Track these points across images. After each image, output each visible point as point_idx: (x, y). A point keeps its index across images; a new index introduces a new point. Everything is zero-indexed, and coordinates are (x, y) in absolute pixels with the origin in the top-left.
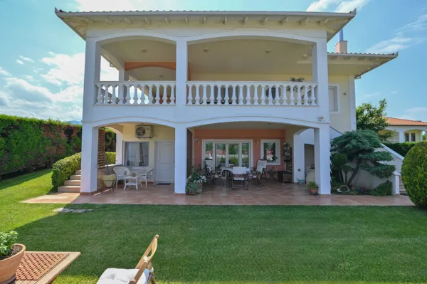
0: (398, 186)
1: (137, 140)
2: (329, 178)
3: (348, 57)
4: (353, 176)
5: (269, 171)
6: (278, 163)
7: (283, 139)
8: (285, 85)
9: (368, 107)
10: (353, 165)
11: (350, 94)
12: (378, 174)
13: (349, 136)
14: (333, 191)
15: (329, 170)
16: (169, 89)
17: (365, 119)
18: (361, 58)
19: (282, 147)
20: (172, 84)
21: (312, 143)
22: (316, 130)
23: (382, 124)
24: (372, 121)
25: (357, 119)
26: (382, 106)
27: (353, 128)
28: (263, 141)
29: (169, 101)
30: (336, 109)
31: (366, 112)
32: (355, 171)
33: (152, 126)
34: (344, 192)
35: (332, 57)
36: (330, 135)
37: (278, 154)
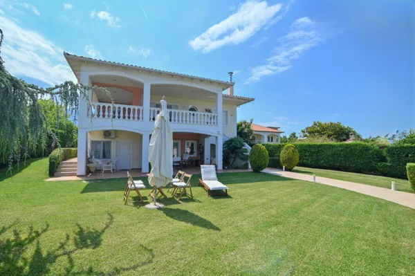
0: (250, 167)
1: (104, 140)
2: (222, 162)
3: (233, 98)
4: (234, 161)
5: (190, 160)
6: (195, 155)
7: (198, 141)
8: (203, 114)
9: (245, 122)
10: (233, 156)
11: (234, 115)
12: (242, 159)
13: (231, 141)
14: (224, 168)
15: (222, 158)
16: (139, 110)
17: (243, 129)
18: (239, 98)
19: (198, 145)
20: (141, 108)
21: (214, 143)
22: (217, 137)
23: (251, 132)
24: (246, 130)
25: (238, 130)
26: (251, 122)
27: (235, 135)
28: (186, 142)
29: (138, 118)
30: (227, 124)
31: (243, 125)
32: (234, 159)
33: (116, 131)
34: (229, 168)
35: (225, 96)
36: (223, 139)
37: (195, 149)
